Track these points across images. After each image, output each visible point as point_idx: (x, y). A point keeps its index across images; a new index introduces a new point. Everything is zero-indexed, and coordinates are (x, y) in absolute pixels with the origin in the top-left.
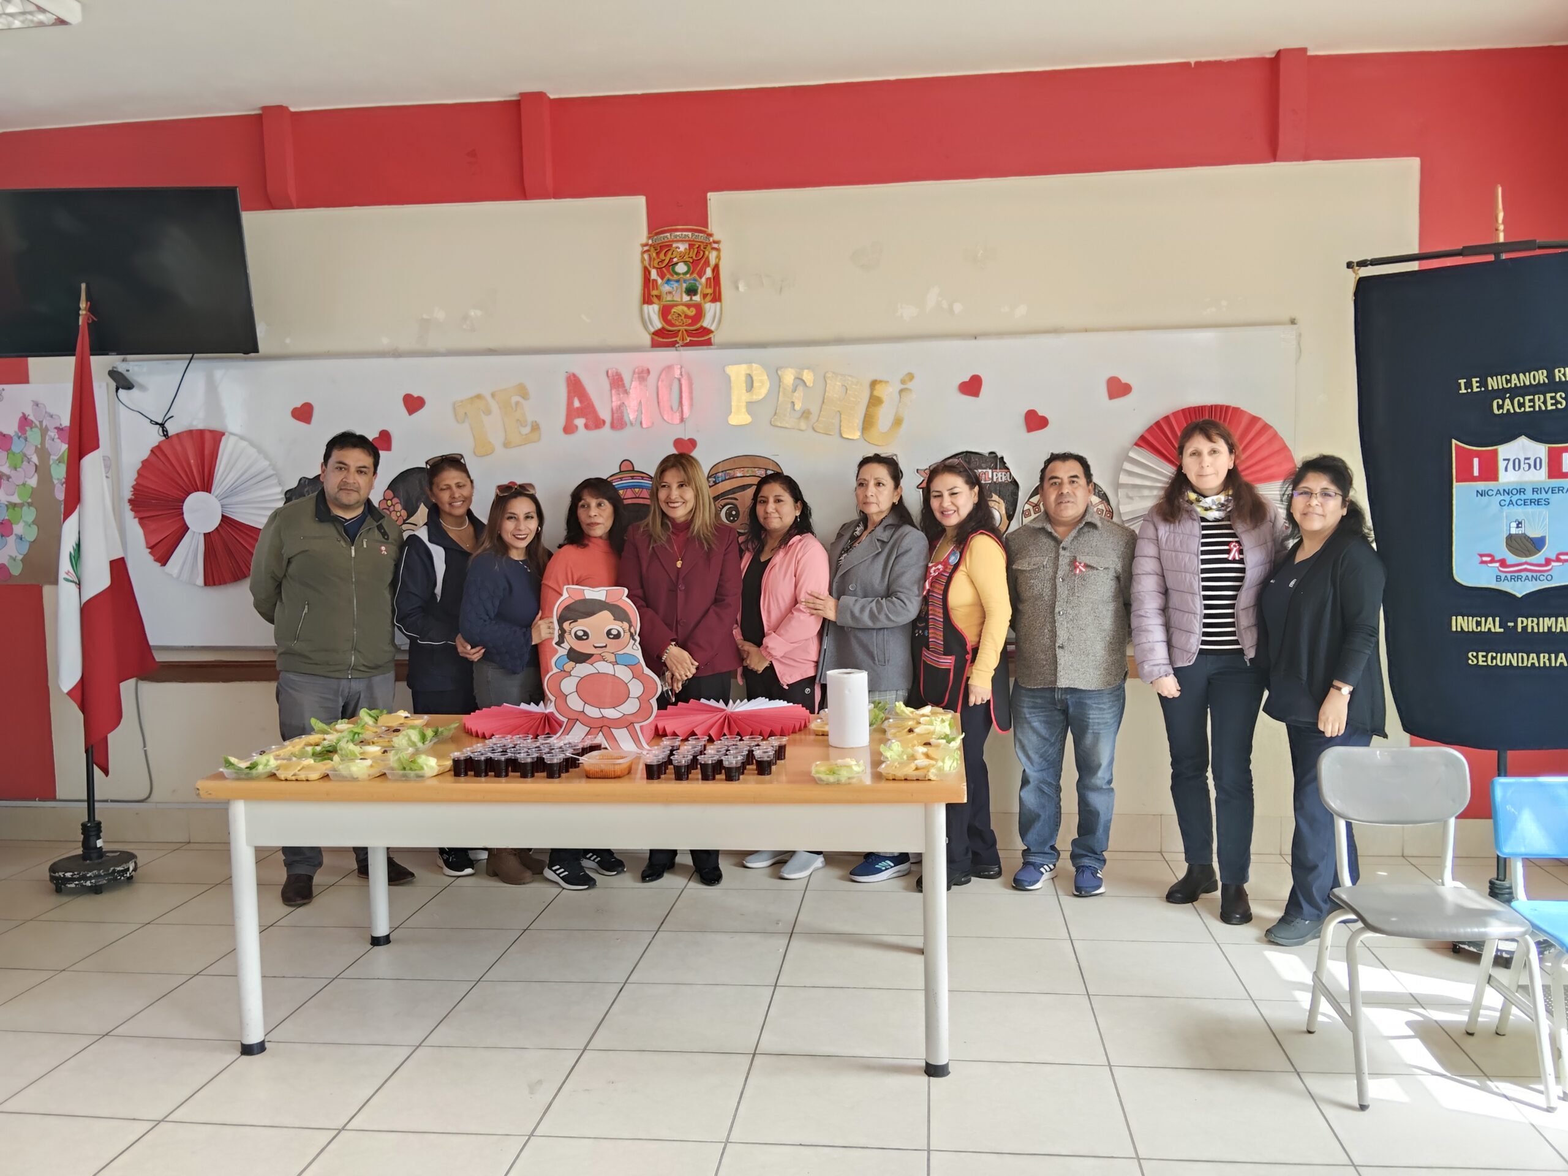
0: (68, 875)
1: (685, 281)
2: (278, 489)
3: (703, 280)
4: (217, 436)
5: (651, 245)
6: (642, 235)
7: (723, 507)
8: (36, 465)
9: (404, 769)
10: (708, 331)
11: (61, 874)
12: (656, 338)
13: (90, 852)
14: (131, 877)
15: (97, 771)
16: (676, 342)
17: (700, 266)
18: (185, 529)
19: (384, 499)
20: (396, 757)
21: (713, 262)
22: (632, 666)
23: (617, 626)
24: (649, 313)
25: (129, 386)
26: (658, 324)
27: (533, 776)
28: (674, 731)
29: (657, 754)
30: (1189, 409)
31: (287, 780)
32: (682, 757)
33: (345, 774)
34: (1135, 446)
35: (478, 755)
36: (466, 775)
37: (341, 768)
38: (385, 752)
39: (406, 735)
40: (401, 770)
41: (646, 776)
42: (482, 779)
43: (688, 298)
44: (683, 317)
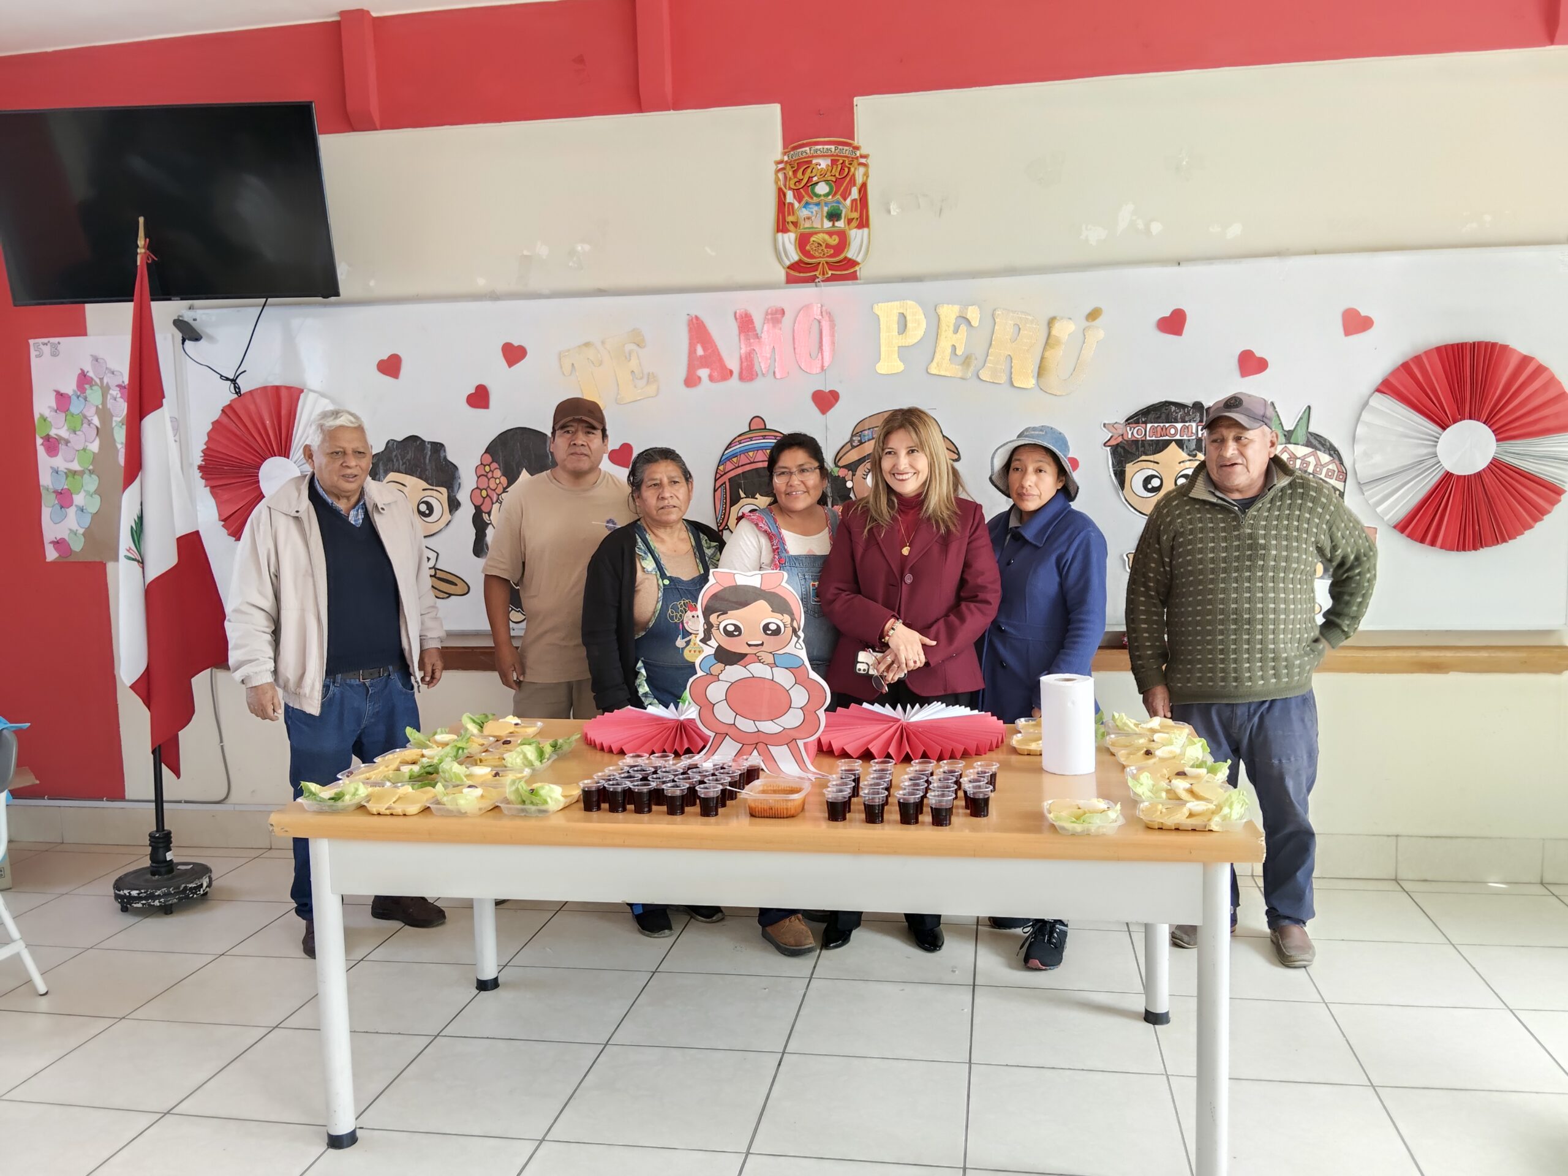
0: (134, 893)
1: (826, 204)
3: (848, 202)
4: (294, 393)
5: (786, 162)
6: (775, 148)
7: (869, 471)
8: (97, 428)
9: (524, 802)
10: (853, 263)
11: (126, 892)
12: (792, 272)
13: (161, 867)
14: (206, 894)
15: (165, 771)
16: (815, 277)
17: (844, 185)
19: (482, 464)
20: (514, 788)
21: (859, 180)
22: (795, 669)
23: (775, 620)
24: (783, 243)
25: (196, 337)
26: (794, 256)
27: (682, 812)
28: (843, 749)
29: (837, 785)
30: (1446, 347)
31: (379, 814)
32: (874, 793)
33: (449, 806)
34: (1376, 393)
35: (613, 785)
36: (599, 809)
37: (445, 799)
38: (497, 774)
39: (520, 750)
40: (520, 803)
41: (827, 815)
42: (620, 816)
43: (830, 224)
44: (824, 247)
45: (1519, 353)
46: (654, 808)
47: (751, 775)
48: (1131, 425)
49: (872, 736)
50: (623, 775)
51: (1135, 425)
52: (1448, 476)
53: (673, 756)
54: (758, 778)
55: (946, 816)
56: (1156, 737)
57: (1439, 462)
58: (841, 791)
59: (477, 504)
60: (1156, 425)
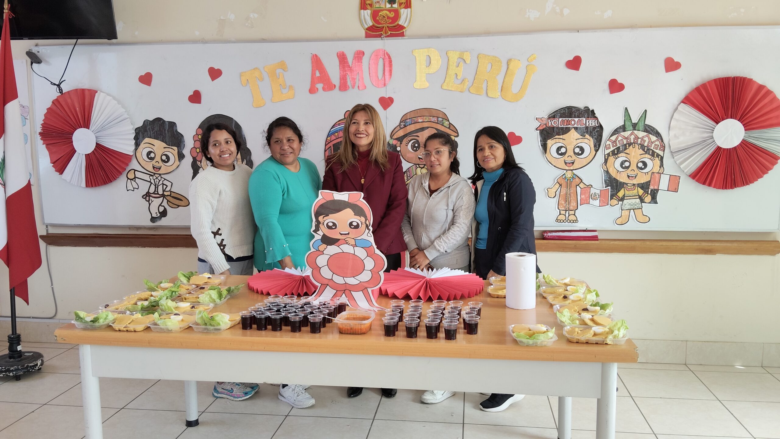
2: (132, 127)
4: (92, 93)
7: (410, 141)
9: (206, 324)
10: (402, 27)
12: (368, 32)
13: (14, 354)
14: (40, 369)
16: (381, 35)
18: (74, 151)
19: (197, 134)
20: (200, 316)
22: (368, 249)
23: (356, 220)
24: (364, 16)
25: (39, 62)
26: (370, 23)
27: (300, 331)
28: (394, 293)
29: (390, 315)
30: (719, 79)
31: (120, 330)
32: (411, 321)
33: (162, 326)
34: (682, 103)
35: (259, 314)
36: (251, 328)
37: (159, 322)
38: (193, 307)
39: (208, 293)
40: (203, 325)
41: (384, 333)
42: (263, 332)
43: (390, 6)
44: (386, 19)
45: (758, 84)
46: (283, 327)
47: (341, 308)
48: (551, 119)
49: (410, 286)
50: (266, 309)
51: (552, 119)
52: (719, 149)
53: (296, 297)
54: (345, 311)
55: (453, 334)
56: (569, 288)
57: (715, 141)
58: (392, 319)
59: (194, 156)
60: (564, 119)
